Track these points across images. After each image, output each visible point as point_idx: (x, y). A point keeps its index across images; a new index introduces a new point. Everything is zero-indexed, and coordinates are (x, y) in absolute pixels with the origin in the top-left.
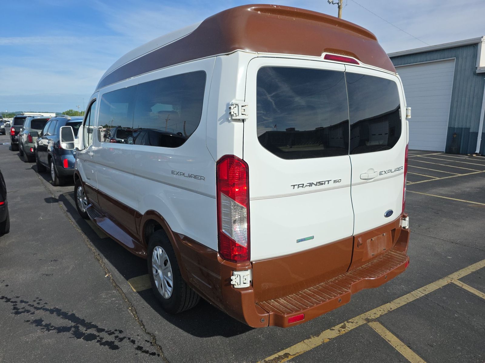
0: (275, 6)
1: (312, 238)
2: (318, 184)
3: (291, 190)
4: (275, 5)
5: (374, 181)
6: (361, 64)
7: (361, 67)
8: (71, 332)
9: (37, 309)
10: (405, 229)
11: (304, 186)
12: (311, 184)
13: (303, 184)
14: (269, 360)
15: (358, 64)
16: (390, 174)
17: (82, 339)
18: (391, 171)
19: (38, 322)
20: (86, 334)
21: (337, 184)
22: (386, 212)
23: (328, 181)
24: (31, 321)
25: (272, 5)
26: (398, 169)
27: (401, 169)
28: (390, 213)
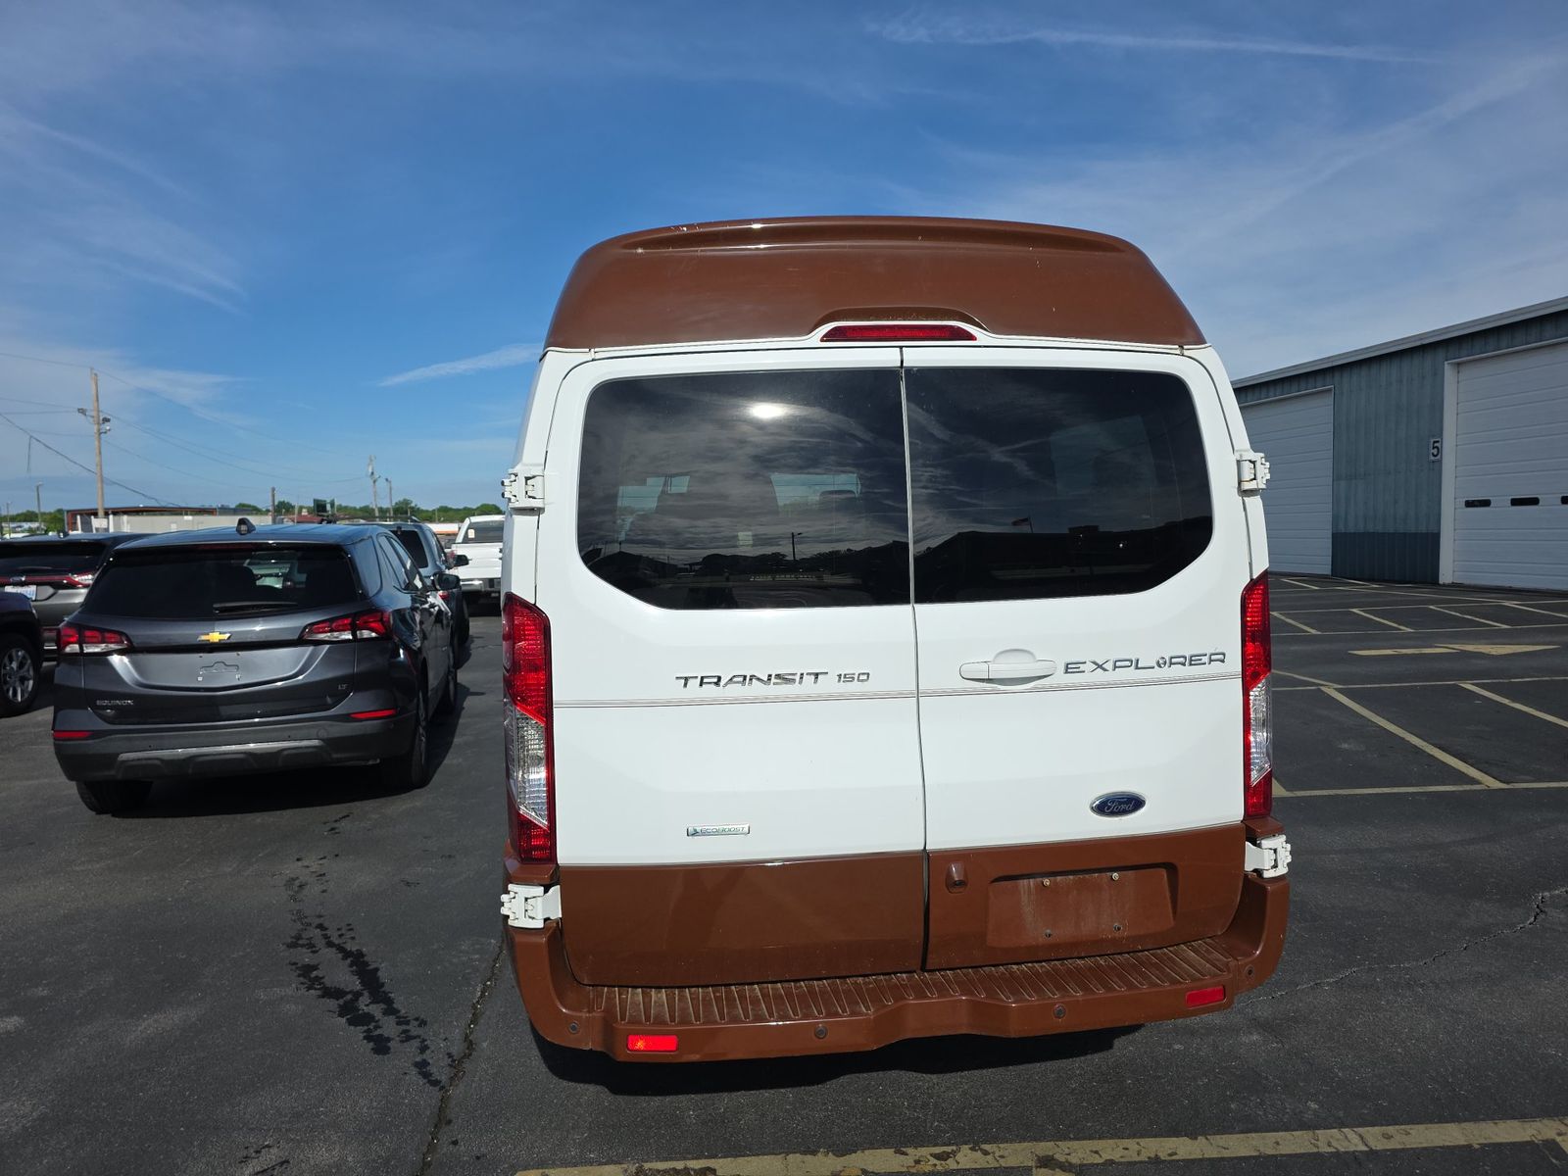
0: (685, 229)
2: (773, 680)
3: (677, 691)
4: (683, 226)
6: (982, 336)
7: (980, 347)
8: (341, 1002)
9: (330, 944)
10: (1263, 878)
11: (722, 683)
12: (747, 680)
13: (719, 678)
14: (650, 1169)
15: (971, 337)
16: (1130, 674)
17: (344, 1020)
18: (1134, 663)
19: (306, 970)
20: (360, 1012)
21: (851, 687)
22: (1100, 797)
23: (816, 675)
24: (299, 965)
25: (677, 228)
26: (1182, 660)
27: (1205, 659)
28: (1120, 803)
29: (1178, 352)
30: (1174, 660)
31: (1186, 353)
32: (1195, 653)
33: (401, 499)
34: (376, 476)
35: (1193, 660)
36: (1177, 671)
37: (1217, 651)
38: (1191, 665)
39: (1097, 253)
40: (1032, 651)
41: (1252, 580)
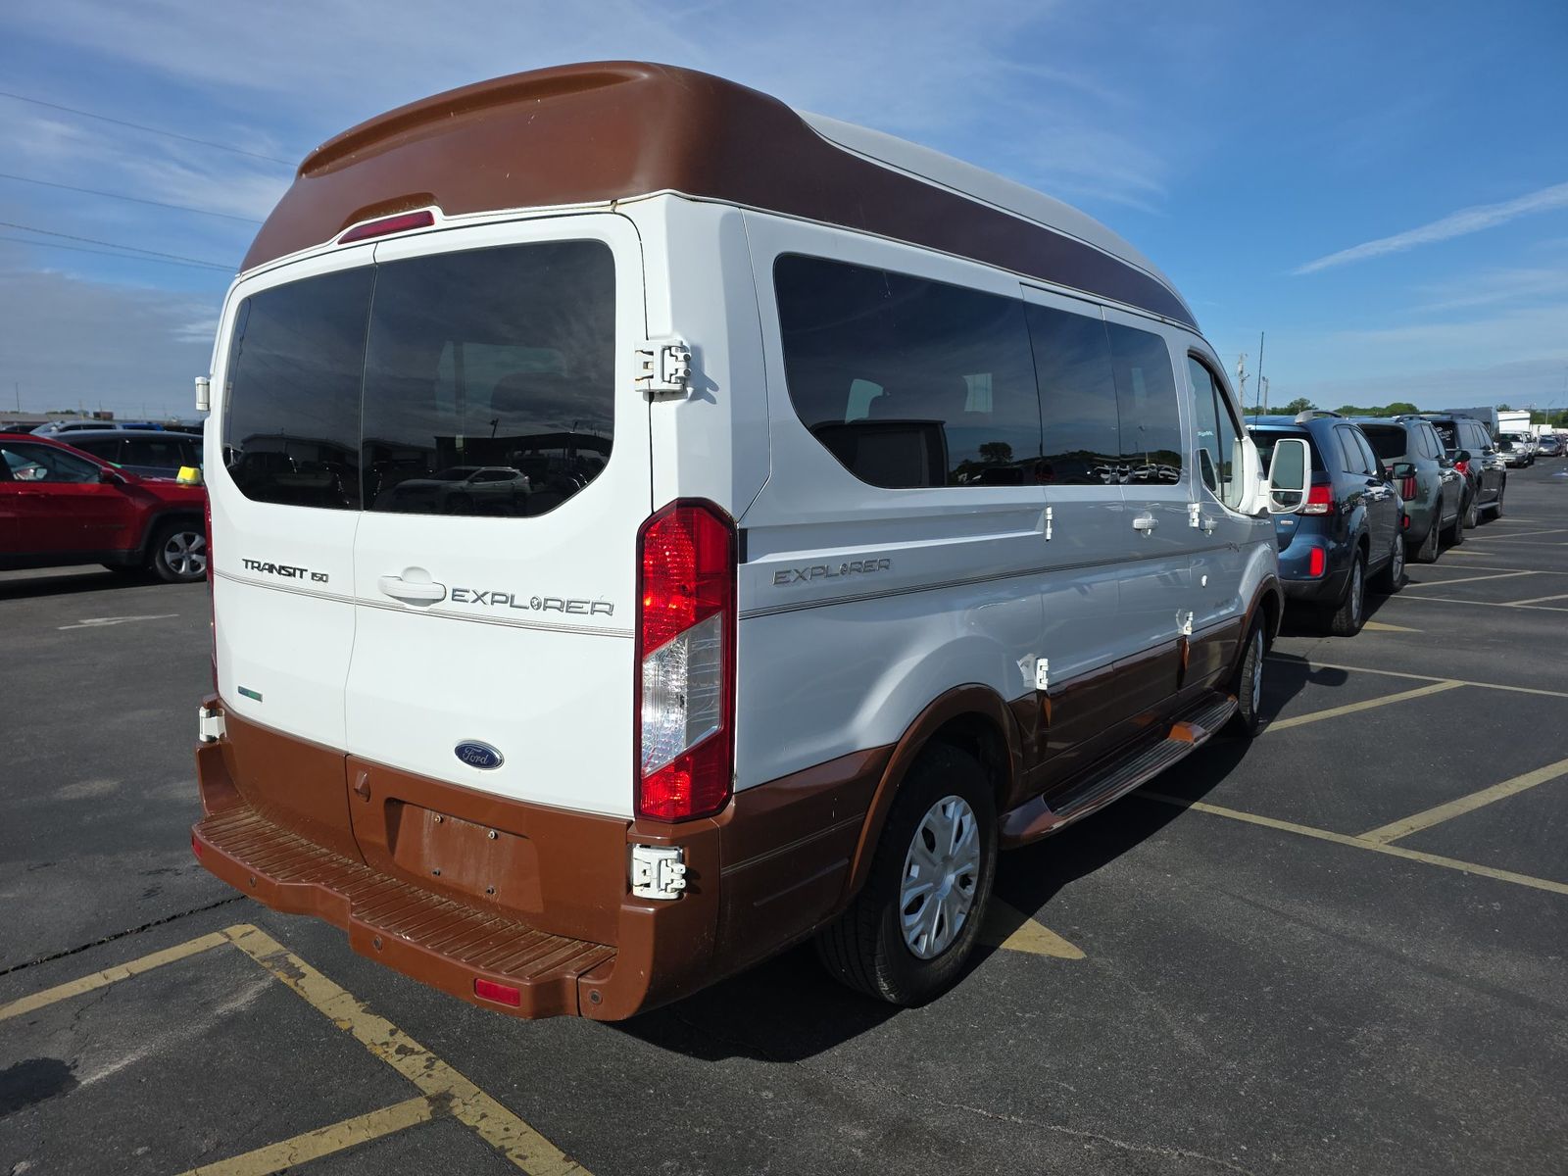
1: (258, 697)
2: (282, 572)
5: (430, 614)
6: (439, 219)
11: (260, 568)
12: (271, 568)
15: (432, 222)
16: (503, 611)
18: (510, 600)
21: (319, 586)
23: (302, 571)
26: (558, 604)
27: (587, 608)
28: (476, 754)
29: (609, 209)
30: (550, 603)
31: (618, 209)
32: (576, 598)
33: (1298, 399)
34: (1245, 375)
35: (568, 607)
36: (553, 616)
37: (604, 600)
38: (567, 611)
39: (601, 89)
40: (427, 569)
41: (653, 513)
